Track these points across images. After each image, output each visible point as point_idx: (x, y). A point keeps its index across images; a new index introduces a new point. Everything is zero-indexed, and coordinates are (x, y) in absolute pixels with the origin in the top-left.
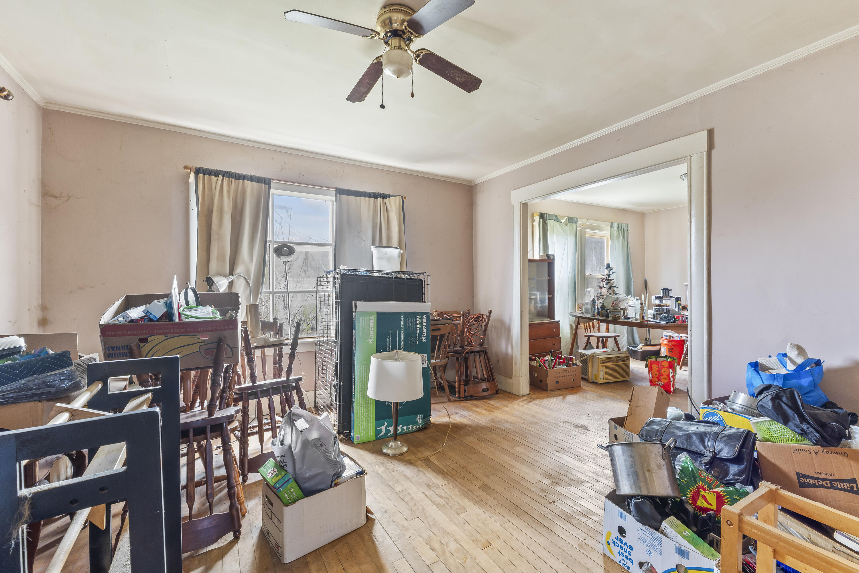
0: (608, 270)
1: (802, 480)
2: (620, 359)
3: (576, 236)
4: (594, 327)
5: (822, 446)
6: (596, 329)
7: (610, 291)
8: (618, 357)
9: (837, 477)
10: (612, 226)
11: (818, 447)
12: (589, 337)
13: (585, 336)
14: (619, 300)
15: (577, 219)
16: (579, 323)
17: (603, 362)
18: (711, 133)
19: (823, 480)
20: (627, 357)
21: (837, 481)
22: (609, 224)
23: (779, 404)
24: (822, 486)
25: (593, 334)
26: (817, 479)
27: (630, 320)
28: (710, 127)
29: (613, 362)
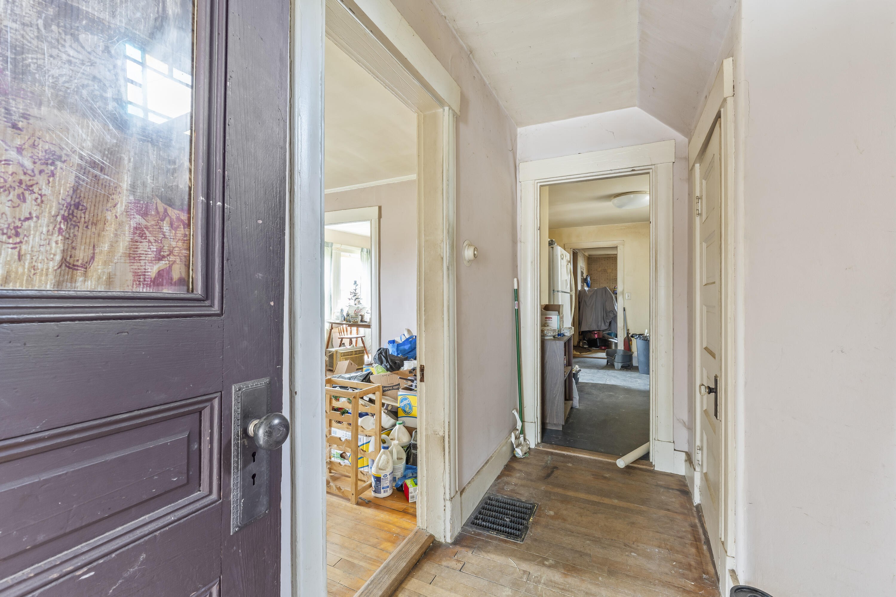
0: (355, 286)
1: (384, 389)
2: (356, 352)
3: (332, 258)
4: (347, 331)
5: (391, 372)
6: (349, 332)
7: (356, 302)
8: (355, 351)
9: (394, 384)
10: (362, 251)
11: (389, 372)
12: (342, 339)
13: (339, 338)
14: (359, 309)
15: (332, 244)
16: (332, 328)
17: (344, 356)
18: (380, 208)
19: (390, 387)
20: (362, 350)
21: (394, 386)
22: (360, 249)
23: (381, 356)
24: (390, 390)
25: (346, 336)
26: (388, 387)
27: (365, 323)
28: (380, 205)
29: (352, 355)
